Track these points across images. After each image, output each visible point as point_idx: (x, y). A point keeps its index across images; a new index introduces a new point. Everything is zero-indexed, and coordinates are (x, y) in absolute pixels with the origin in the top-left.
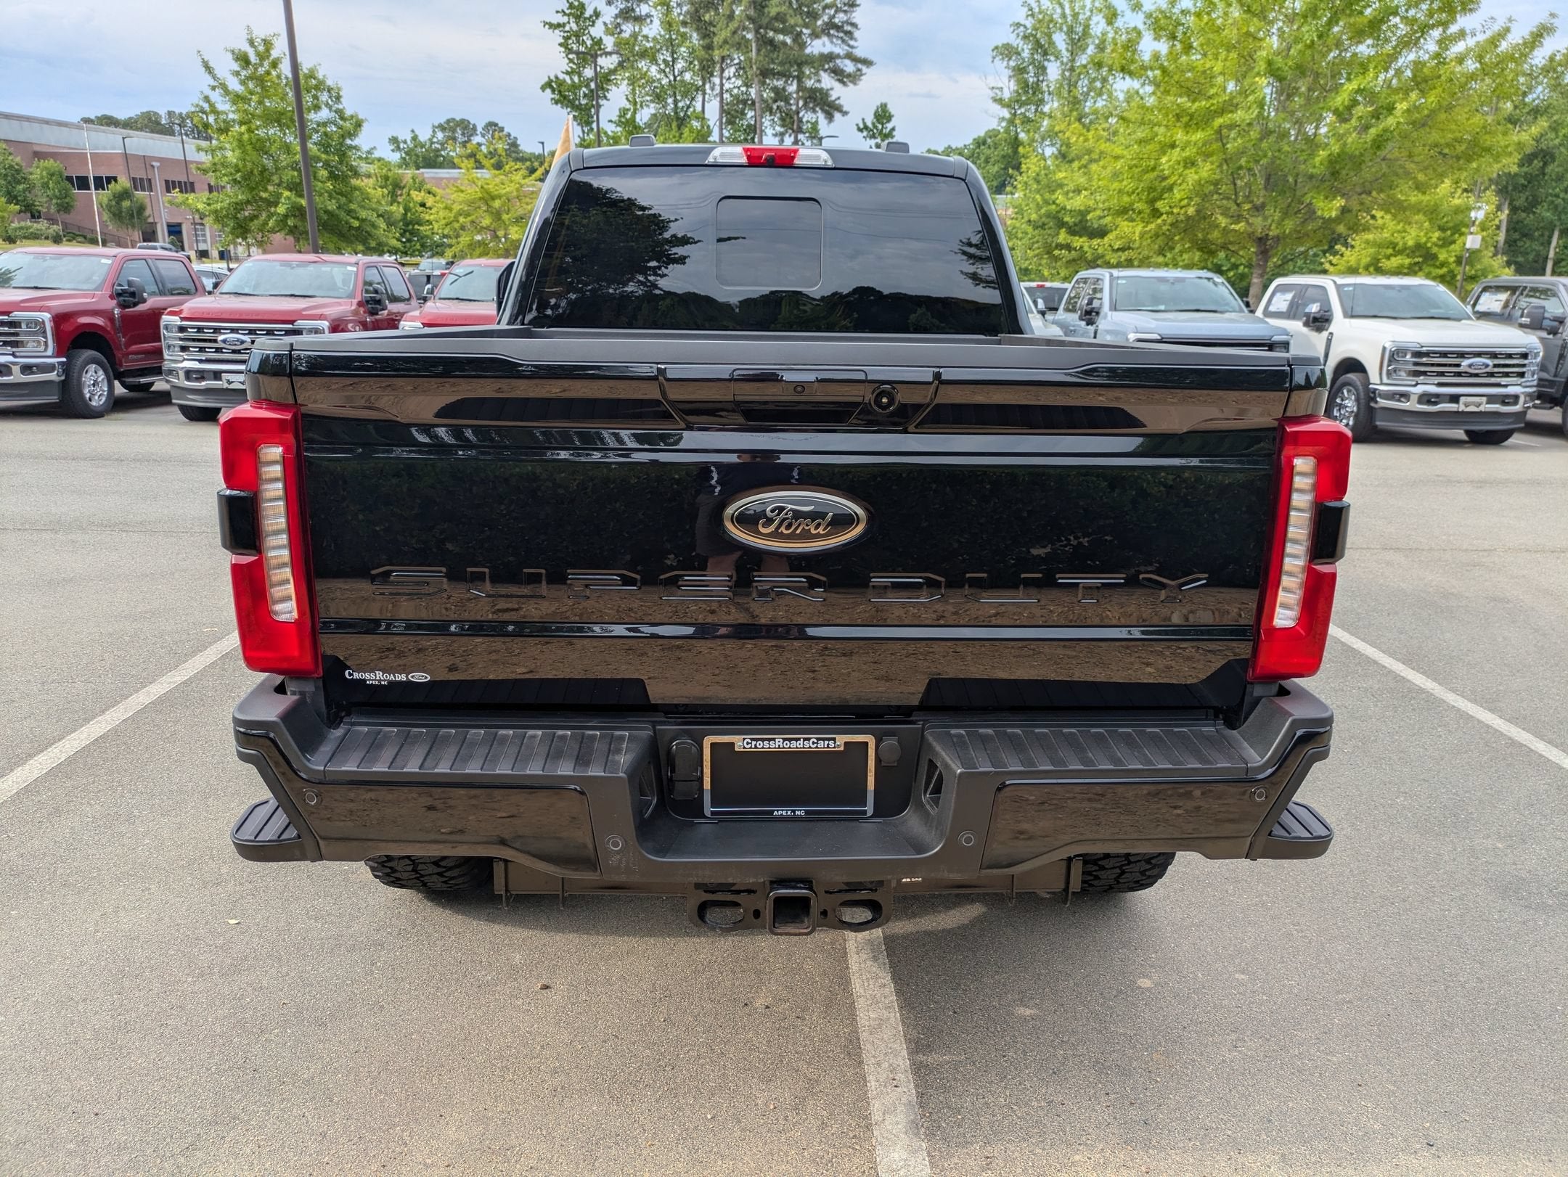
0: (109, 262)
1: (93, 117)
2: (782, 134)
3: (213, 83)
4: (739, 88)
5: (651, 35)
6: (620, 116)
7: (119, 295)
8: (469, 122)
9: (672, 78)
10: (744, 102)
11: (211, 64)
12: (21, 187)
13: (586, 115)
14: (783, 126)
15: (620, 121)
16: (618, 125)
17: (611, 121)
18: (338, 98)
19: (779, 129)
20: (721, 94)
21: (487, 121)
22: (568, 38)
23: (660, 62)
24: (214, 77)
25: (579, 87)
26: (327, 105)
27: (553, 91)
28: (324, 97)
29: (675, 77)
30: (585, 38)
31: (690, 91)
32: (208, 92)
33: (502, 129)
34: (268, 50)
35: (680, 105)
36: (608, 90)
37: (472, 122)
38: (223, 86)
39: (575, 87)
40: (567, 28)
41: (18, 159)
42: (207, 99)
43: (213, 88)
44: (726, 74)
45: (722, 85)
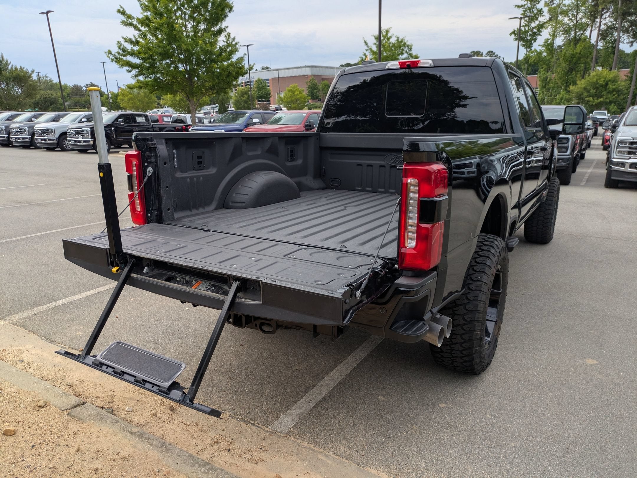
0: (305, 115)
1: (344, 64)
2: (632, 42)
3: (367, 48)
4: (612, 22)
5: (567, 4)
6: (545, 42)
7: (306, 126)
8: (480, 52)
9: (575, 22)
10: (611, 29)
11: (367, 42)
12: (315, 91)
13: (528, 45)
14: (633, 38)
15: (544, 45)
16: (544, 47)
17: (540, 45)
18: (411, 49)
19: (631, 40)
20: (600, 26)
21: (488, 51)
22: (526, 11)
23: (570, 15)
24: (368, 46)
25: (528, 32)
26: (406, 52)
27: (515, 35)
28: (406, 49)
29: (577, 21)
30: (534, 10)
31: (583, 27)
32: (365, 52)
33: (494, 53)
34: (387, 34)
35: (578, 34)
36: (541, 32)
37: (481, 52)
38: (371, 49)
39: (526, 32)
40: (526, 7)
41: (316, 81)
42: (365, 54)
43: (367, 50)
44: (604, 17)
45: (601, 22)
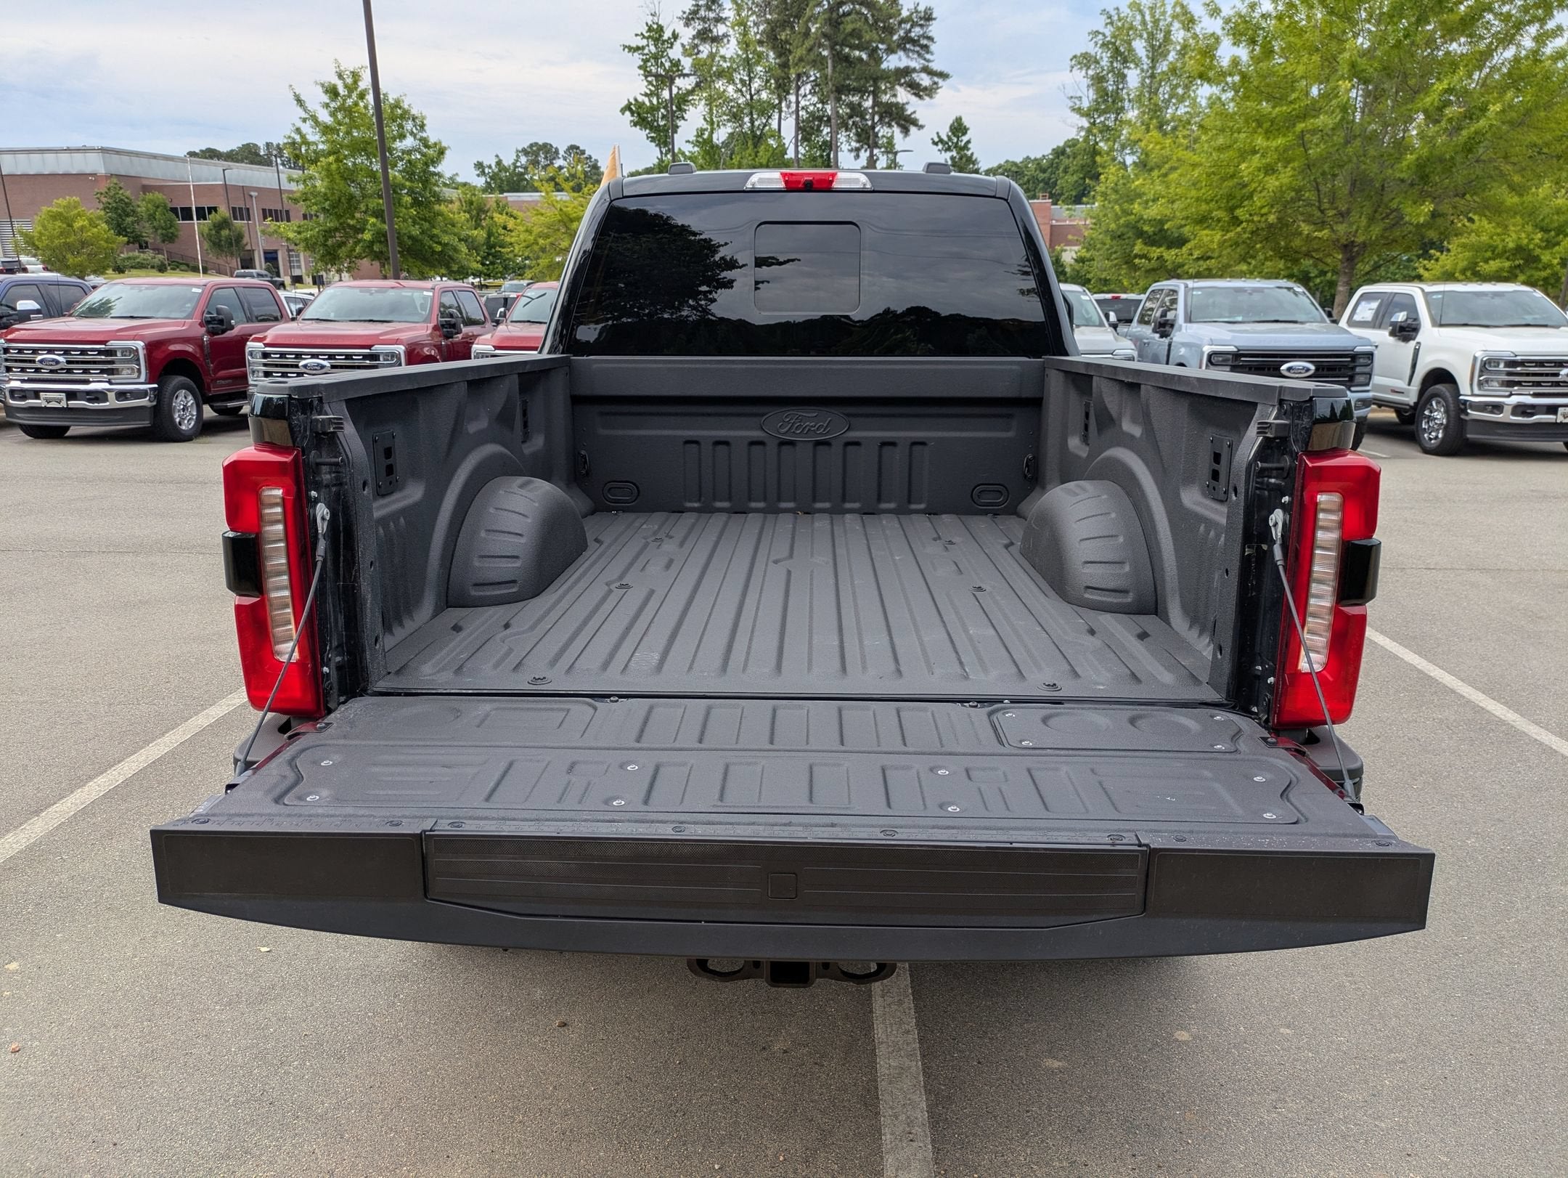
0: (200, 291)
1: (197, 151)
2: (858, 150)
3: (304, 115)
4: (815, 105)
5: (728, 56)
6: (698, 136)
7: (208, 322)
8: (551, 146)
9: (748, 97)
10: (820, 119)
11: (302, 98)
12: (130, 219)
13: (663, 136)
14: (858, 141)
15: (697, 141)
16: (695, 145)
17: (688, 141)
18: (422, 126)
19: (854, 144)
20: (797, 111)
21: (569, 144)
22: (647, 60)
23: (738, 81)
24: (305, 110)
25: (658, 109)
26: (412, 133)
27: (632, 113)
28: (409, 126)
29: (752, 96)
30: (663, 60)
31: (765, 110)
32: (299, 124)
33: (583, 152)
34: (355, 82)
35: (757, 123)
36: (685, 111)
37: (554, 146)
38: (314, 118)
39: (653, 109)
40: (646, 51)
41: (128, 193)
42: (298, 131)
43: (304, 120)
44: (802, 91)
45: (798, 102)
